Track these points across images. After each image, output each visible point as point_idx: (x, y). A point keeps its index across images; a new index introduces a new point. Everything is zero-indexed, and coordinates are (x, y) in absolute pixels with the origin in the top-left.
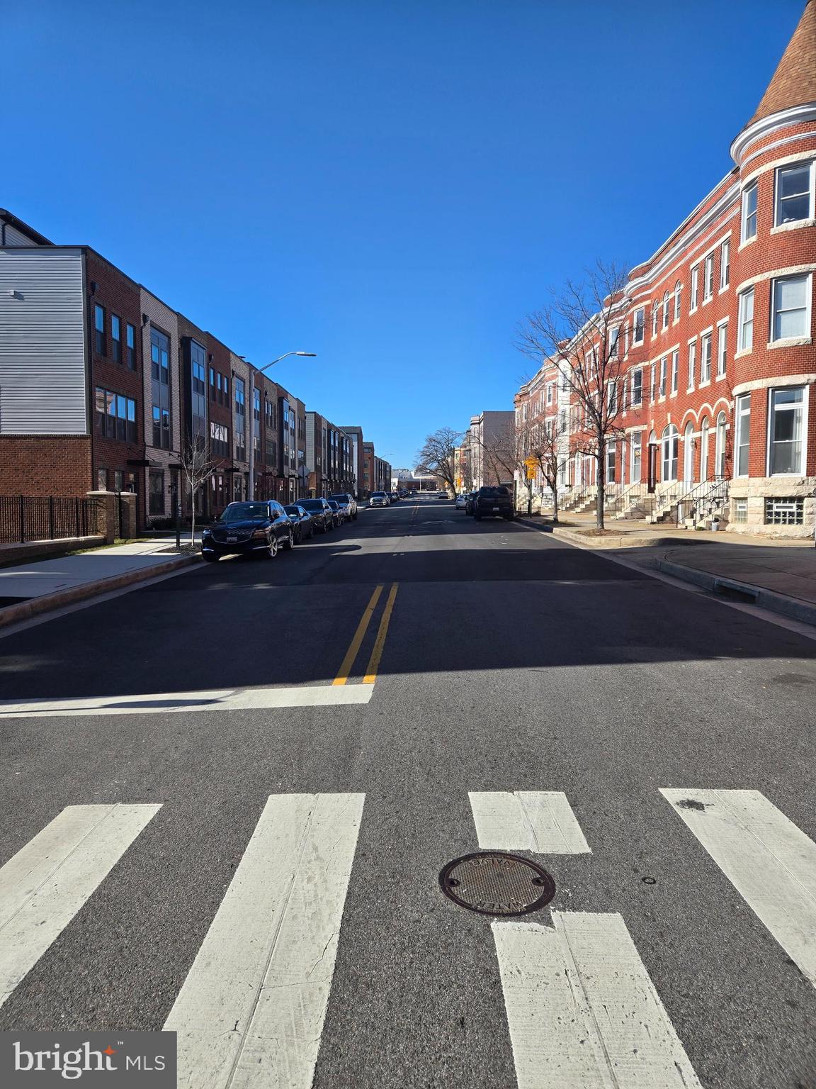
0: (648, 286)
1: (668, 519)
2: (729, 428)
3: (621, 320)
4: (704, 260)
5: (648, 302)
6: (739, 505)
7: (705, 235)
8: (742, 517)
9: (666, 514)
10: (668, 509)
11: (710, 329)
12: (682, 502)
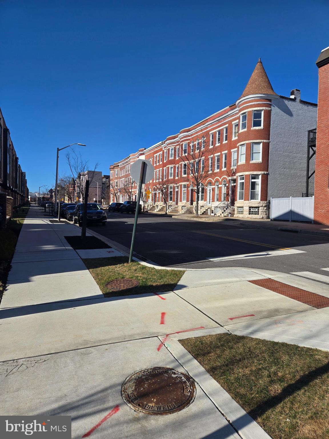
0: (189, 136)
1: (205, 213)
2: (228, 185)
3: (175, 145)
4: (216, 131)
5: (189, 141)
6: (239, 209)
7: (217, 124)
8: (242, 212)
9: (204, 212)
10: (205, 210)
11: (219, 154)
12: (209, 208)
